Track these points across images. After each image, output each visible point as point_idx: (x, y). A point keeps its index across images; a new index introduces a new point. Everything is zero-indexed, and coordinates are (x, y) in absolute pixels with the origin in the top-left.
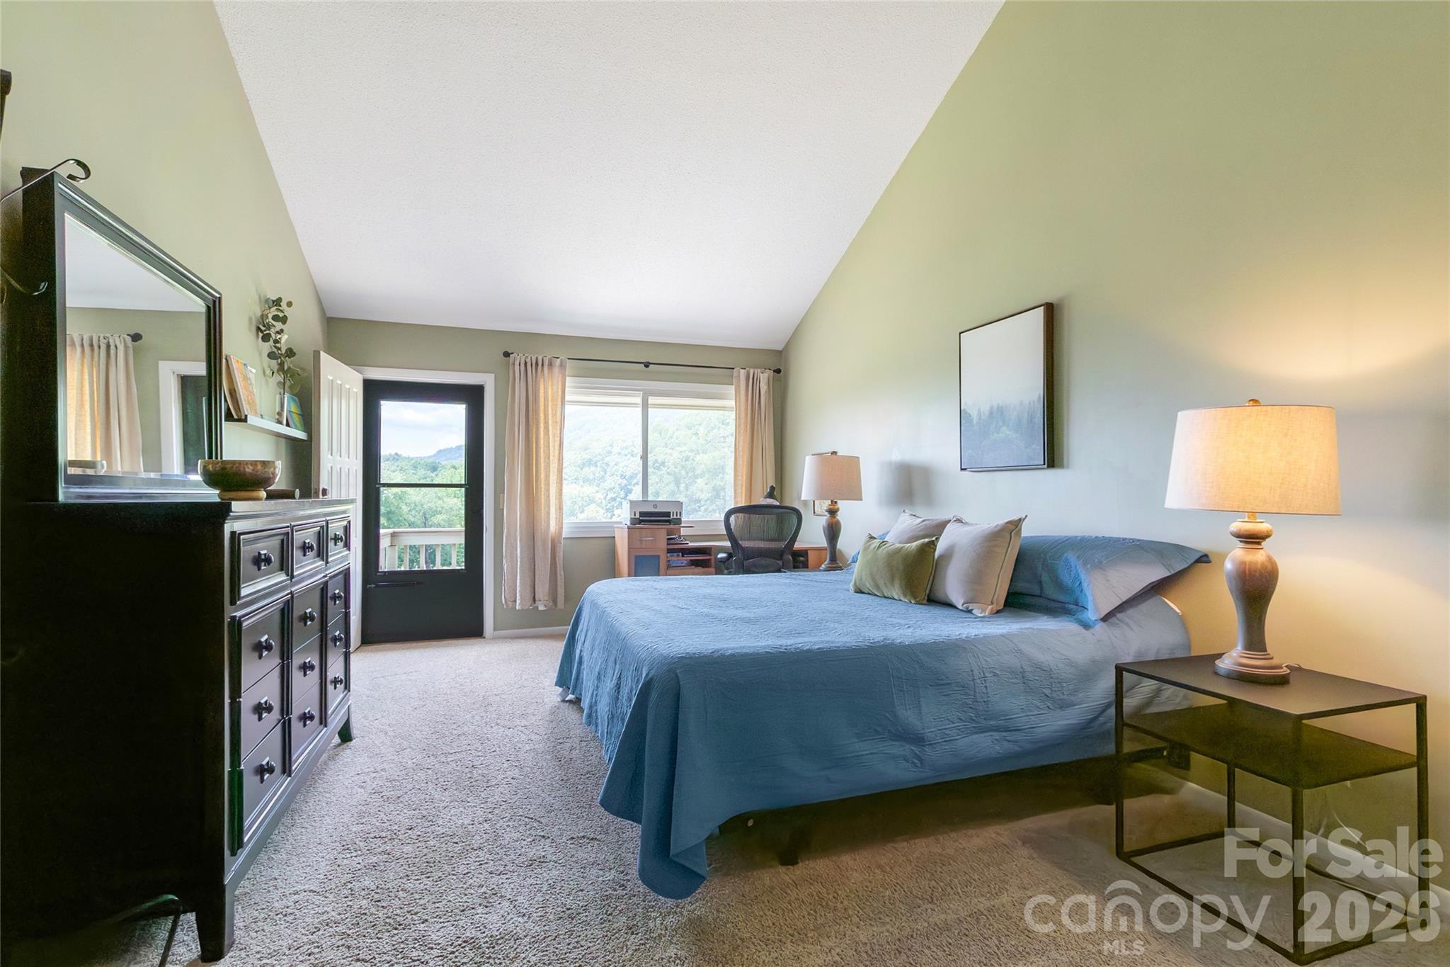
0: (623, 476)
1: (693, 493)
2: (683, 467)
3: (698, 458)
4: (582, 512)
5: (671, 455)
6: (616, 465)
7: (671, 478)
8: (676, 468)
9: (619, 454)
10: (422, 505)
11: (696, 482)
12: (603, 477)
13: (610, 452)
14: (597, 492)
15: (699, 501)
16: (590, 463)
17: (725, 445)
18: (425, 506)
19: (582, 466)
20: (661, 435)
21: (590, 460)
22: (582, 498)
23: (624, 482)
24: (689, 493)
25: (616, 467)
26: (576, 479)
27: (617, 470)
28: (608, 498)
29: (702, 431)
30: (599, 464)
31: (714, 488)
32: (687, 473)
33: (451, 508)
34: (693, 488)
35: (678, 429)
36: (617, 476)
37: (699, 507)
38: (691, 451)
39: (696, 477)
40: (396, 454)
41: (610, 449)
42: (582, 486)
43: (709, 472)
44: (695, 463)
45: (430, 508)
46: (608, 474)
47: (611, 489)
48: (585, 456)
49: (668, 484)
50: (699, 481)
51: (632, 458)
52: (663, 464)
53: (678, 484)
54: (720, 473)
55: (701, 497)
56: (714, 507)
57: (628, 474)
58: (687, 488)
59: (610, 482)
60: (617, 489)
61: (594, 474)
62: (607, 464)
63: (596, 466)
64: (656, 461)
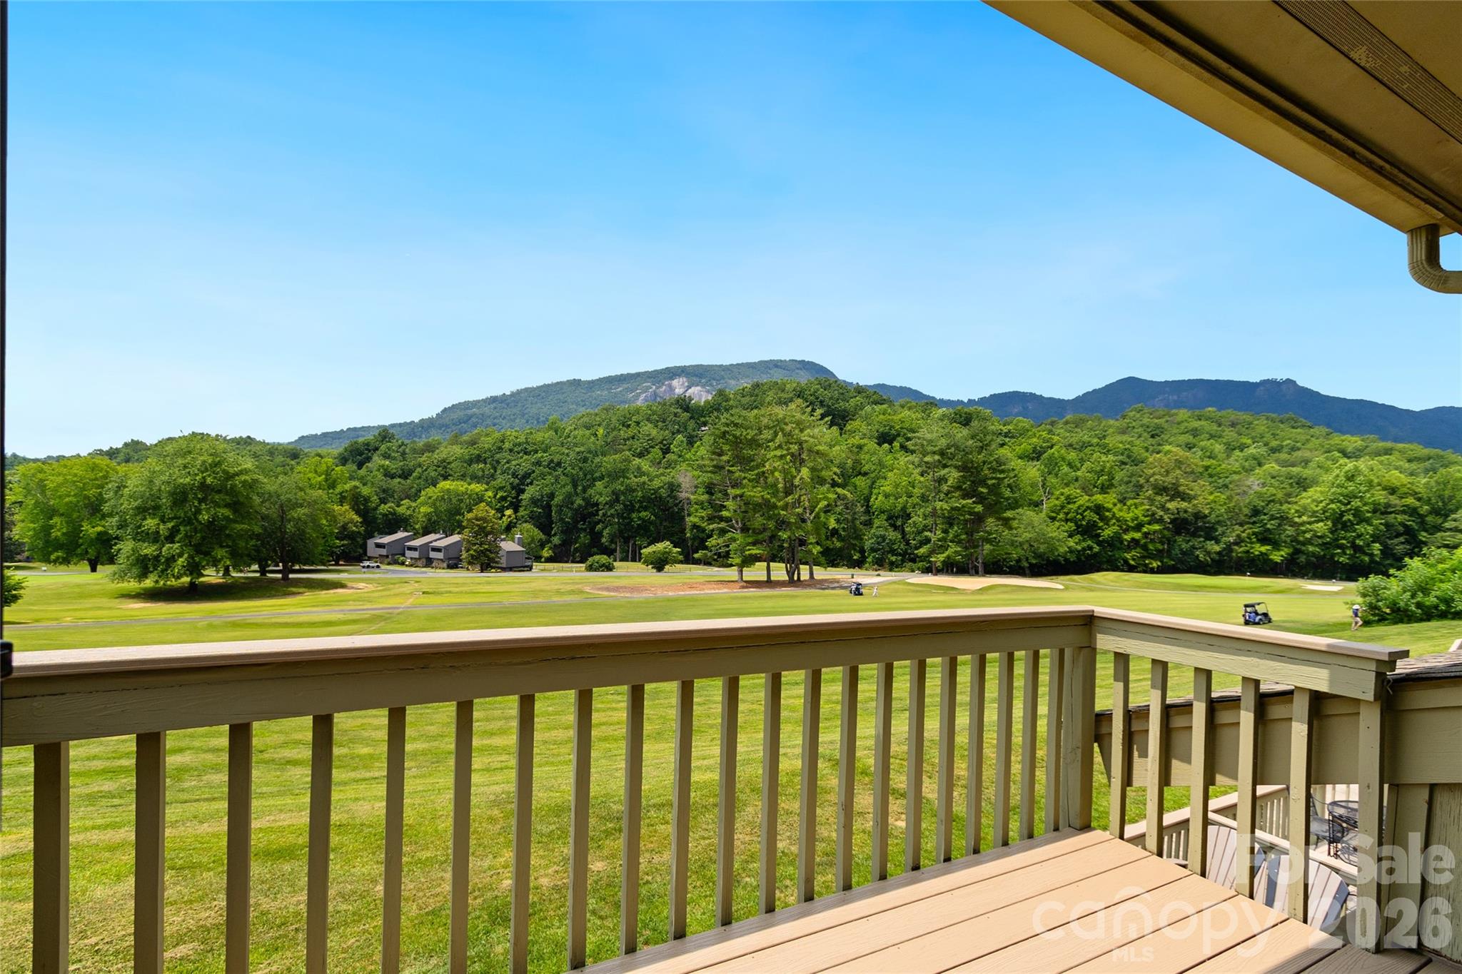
0: (514, 475)
1: (591, 495)
2: (581, 469)
3: (597, 460)
4: (470, 511)
5: (567, 455)
6: (508, 462)
7: (568, 480)
8: (573, 469)
9: (511, 450)
10: (278, 496)
11: (594, 485)
12: (492, 476)
13: (500, 448)
14: (486, 490)
15: (597, 504)
16: (479, 459)
17: (625, 447)
18: (282, 497)
19: (470, 462)
20: (557, 434)
21: (479, 456)
22: (470, 496)
23: (517, 481)
24: (586, 495)
25: (507, 465)
26: (462, 475)
27: (509, 468)
28: (498, 496)
29: (601, 431)
30: (489, 461)
31: (613, 493)
32: (585, 475)
33: (315, 501)
34: (591, 491)
35: (575, 429)
36: (508, 474)
37: (597, 511)
38: (590, 452)
39: (595, 480)
40: (249, 437)
41: (500, 444)
42: (469, 484)
43: (609, 476)
44: (594, 465)
45: (289, 500)
46: (499, 472)
47: (501, 488)
48: (472, 452)
49: (564, 486)
50: (598, 483)
51: (525, 457)
52: (559, 464)
53: (575, 486)
54: (620, 477)
55: (600, 500)
56: (612, 511)
57: (521, 473)
58: (584, 490)
59: (500, 480)
60: (509, 488)
61: (484, 472)
62: (498, 462)
63: (486, 463)
64: (552, 461)
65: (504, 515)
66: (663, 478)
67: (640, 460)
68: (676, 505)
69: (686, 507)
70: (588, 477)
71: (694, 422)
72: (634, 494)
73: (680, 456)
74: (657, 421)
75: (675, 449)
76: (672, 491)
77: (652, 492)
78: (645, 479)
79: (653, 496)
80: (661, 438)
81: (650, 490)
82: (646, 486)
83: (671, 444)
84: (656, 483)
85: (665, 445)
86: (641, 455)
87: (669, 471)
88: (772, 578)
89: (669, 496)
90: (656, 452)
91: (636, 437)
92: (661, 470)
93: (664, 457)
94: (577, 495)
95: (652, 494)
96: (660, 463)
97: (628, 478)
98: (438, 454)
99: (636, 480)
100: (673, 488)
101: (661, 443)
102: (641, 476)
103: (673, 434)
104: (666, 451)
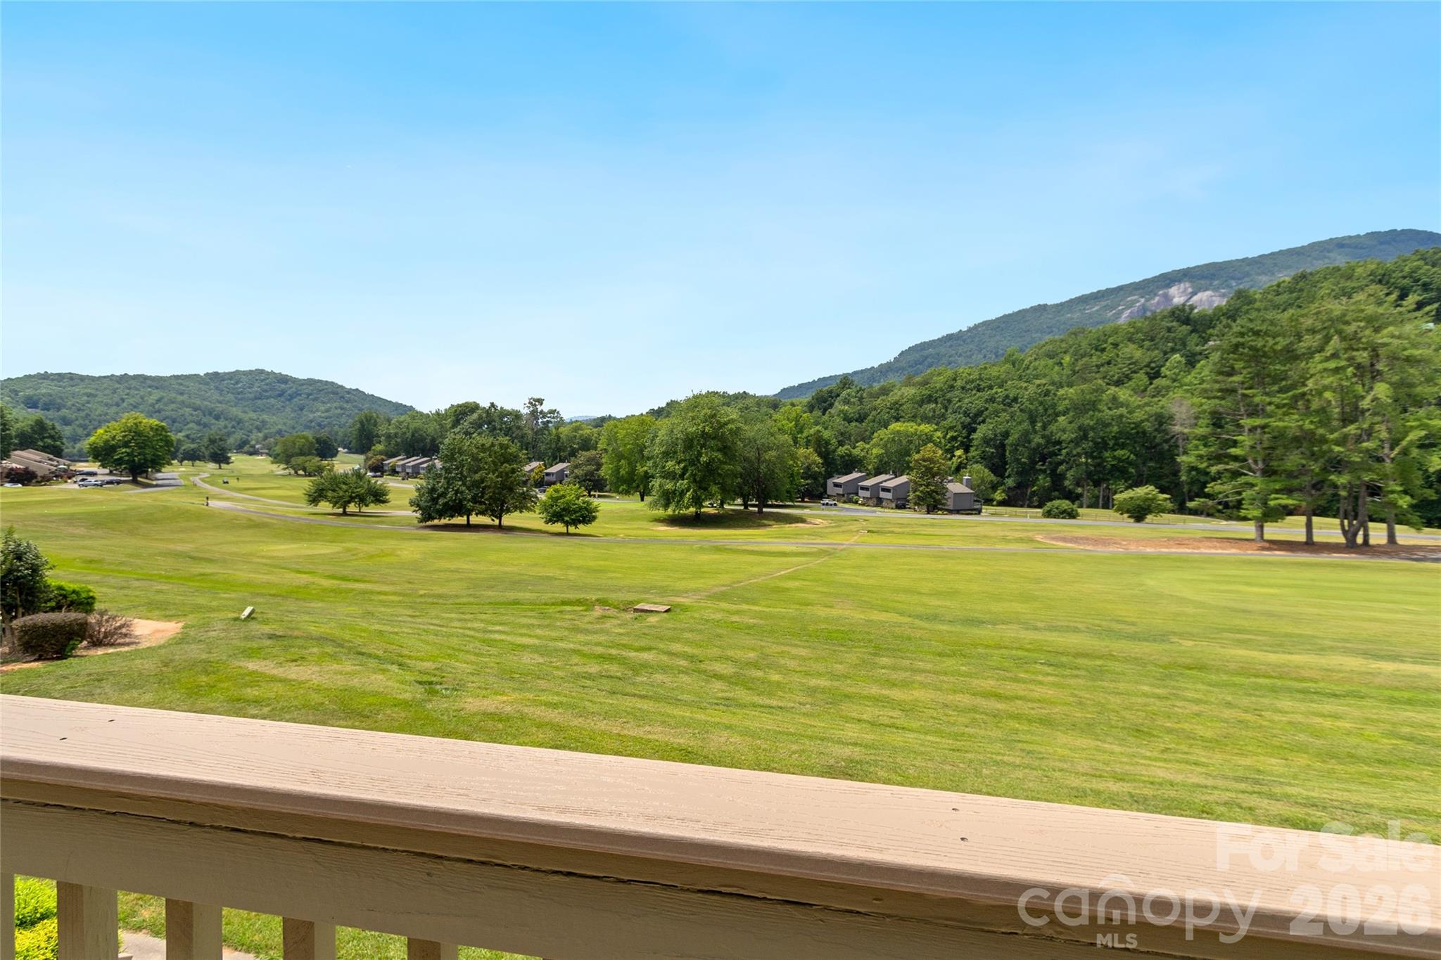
65: (955, 456)
66: (1147, 409)
67: (1117, 389)
68: (1167, 441)
69: (1180, 442)
70: (1050, 412)
71: (1197, 335)
72: (1108, 430)
73: (1175, 381)
74: (1143, 341)
75: (1168, 373)
76: (1161, 424)
77: (1133, 426)
78: (1123, 410)
79: (1133, 431)
80: (1148, 360)
81: (1129, 423)
82: (1124, 419)
83: (1162, 366)
84: (1138, 415)
85: (1152, 369)
86: (1118, 383)
87: (1156, 399)
88: (1316, 539)
89: (1156, 430)
90: (1141, 378)
91: (1113, 362)
92: (1146, 400)
93: (1151, 384)
94: (1035, 432)
95: (1132, 429)
96: (1145, 390)
97: (1099, 411)
98: (892, 396)
99: (1111, 413)
100: (1162, 420)
101: (1147, 366)
102: (1117, 408)
103: (1165, 353)
104: (1154, 375)
